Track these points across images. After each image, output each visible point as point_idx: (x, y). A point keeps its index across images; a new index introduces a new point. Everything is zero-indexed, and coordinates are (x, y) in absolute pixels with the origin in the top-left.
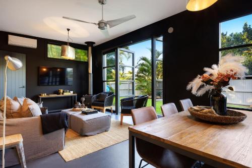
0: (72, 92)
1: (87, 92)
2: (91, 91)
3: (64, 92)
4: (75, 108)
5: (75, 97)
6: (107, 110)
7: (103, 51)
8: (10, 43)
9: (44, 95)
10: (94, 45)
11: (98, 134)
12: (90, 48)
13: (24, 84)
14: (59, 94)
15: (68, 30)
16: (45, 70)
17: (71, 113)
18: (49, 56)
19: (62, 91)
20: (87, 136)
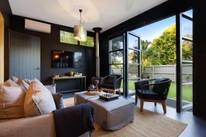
0: (81, 74)
1: (94, 74)
2: (98, 73)
3: (74, 74)
4: (89, 91)
5: (84, 79)
6: (117, 93)
7: (109, 37)
8: (26, 26)
9: (57, 77)
10: (101, 32)
11: (124, 127)
12: (97, 34)
13: (39, 66)
14: (70, 76)
15: (81, 11)
16: (57, 57)
17: (86, 97)
18: (61, 41)
19: (72, 73)
20: (111, 131)
